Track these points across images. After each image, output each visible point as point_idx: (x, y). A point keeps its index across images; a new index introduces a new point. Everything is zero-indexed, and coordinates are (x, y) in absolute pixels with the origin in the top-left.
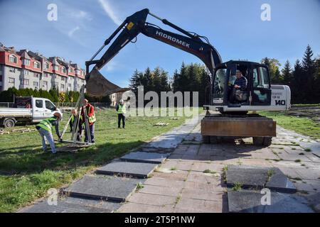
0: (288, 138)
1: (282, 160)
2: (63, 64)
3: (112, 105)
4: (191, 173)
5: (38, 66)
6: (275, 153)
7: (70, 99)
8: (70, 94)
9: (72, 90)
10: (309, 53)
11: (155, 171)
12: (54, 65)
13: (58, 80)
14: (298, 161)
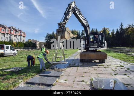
0: (117, 63)
1: (117, 74)
2: (15, 30)
3: (37, 48)
4: (75, 82)
5: (4, 31)
6: (114, 71)
7: (18, 45)
8: (18, 43)
9: (19, 41)
10: (122, 26)
11: (56, 82)
12: (11, 30)
13: (13, 37)
14: (125, 75)
